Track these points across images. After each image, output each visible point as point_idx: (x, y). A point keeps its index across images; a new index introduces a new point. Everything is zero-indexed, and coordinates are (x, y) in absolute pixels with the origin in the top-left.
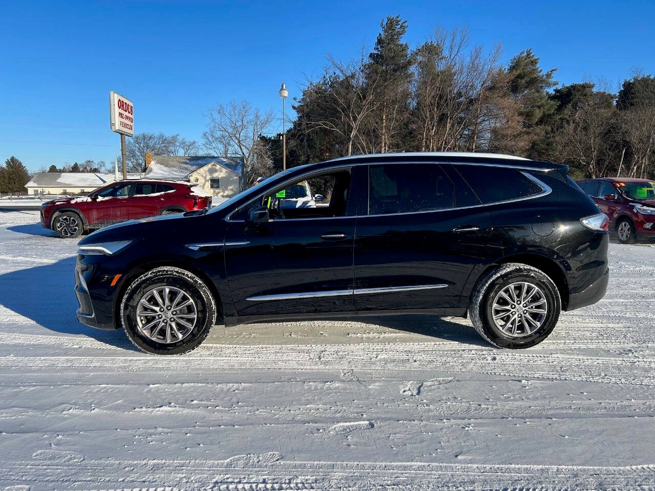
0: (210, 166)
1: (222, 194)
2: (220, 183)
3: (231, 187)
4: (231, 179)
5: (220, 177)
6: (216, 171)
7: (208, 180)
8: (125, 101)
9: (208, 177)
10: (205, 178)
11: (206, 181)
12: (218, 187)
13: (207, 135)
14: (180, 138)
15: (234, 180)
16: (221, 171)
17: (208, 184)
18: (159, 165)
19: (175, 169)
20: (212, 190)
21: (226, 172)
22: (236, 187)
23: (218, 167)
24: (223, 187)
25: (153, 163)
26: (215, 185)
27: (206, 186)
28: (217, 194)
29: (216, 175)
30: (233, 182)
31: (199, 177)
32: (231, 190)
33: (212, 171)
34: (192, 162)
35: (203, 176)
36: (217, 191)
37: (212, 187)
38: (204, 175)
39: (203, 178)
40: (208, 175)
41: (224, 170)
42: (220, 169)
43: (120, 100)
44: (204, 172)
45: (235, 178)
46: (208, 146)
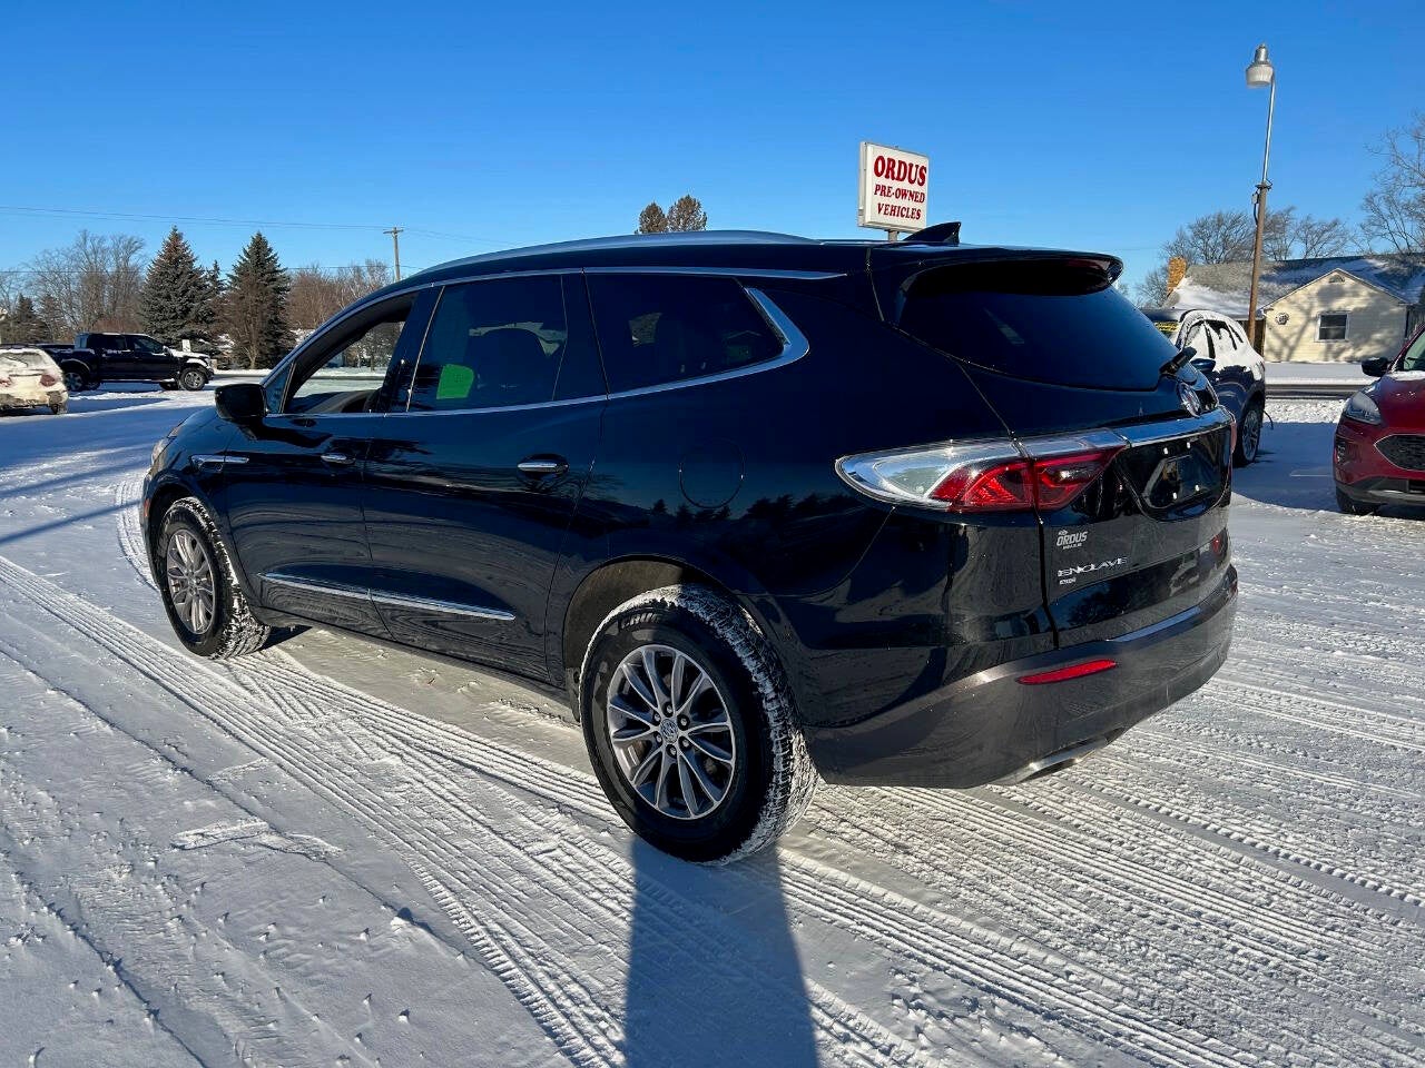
0: (1325, 282)
1: (1348, 354)
2: (1348, 326)
3: (1378, 336)
4: (1385, 313)
5: (1350, 308)
6: (1341, 293)
7: (1315, 319)
8: (898, 156)
9: (1317, 310)
10: (1308, 312)
11: (1309, 320)
12: (1341, 336)
13: (1376, 199)
14: (1298, 217)
15: (1392, 314)
16: (1356, 294)
17: (1314, 329)
18: (1198, 288)
19: (1236, 294)
20: (1323, 345)
21: (1371, 295)
22: (1396, 333)
23: (1348, 283)
24: (1357, 335)
25: (1184, 282)
26: (1333, 330)
27: (1306, 335)
28: (1337, 355)
29: (1339, 304)
30: (1388, 321)
31: (1291, 312)
32: (1378, 341)
33: (1326, 295)
34: (1285, 275)
35: (1301, 309)
36: (1336, 346)
37: (1324, 335)
38: (1306, 306)
39: (1301, 315)
40: (1316, 304)
41: (1365, 291)
42: (1354, 287)
43: (881, 158)
44: (1305, 298)
45: (1396, 310)
46: (1374, 228)
